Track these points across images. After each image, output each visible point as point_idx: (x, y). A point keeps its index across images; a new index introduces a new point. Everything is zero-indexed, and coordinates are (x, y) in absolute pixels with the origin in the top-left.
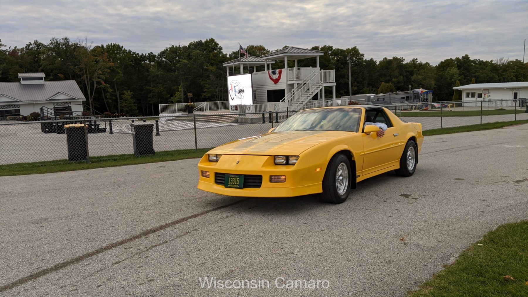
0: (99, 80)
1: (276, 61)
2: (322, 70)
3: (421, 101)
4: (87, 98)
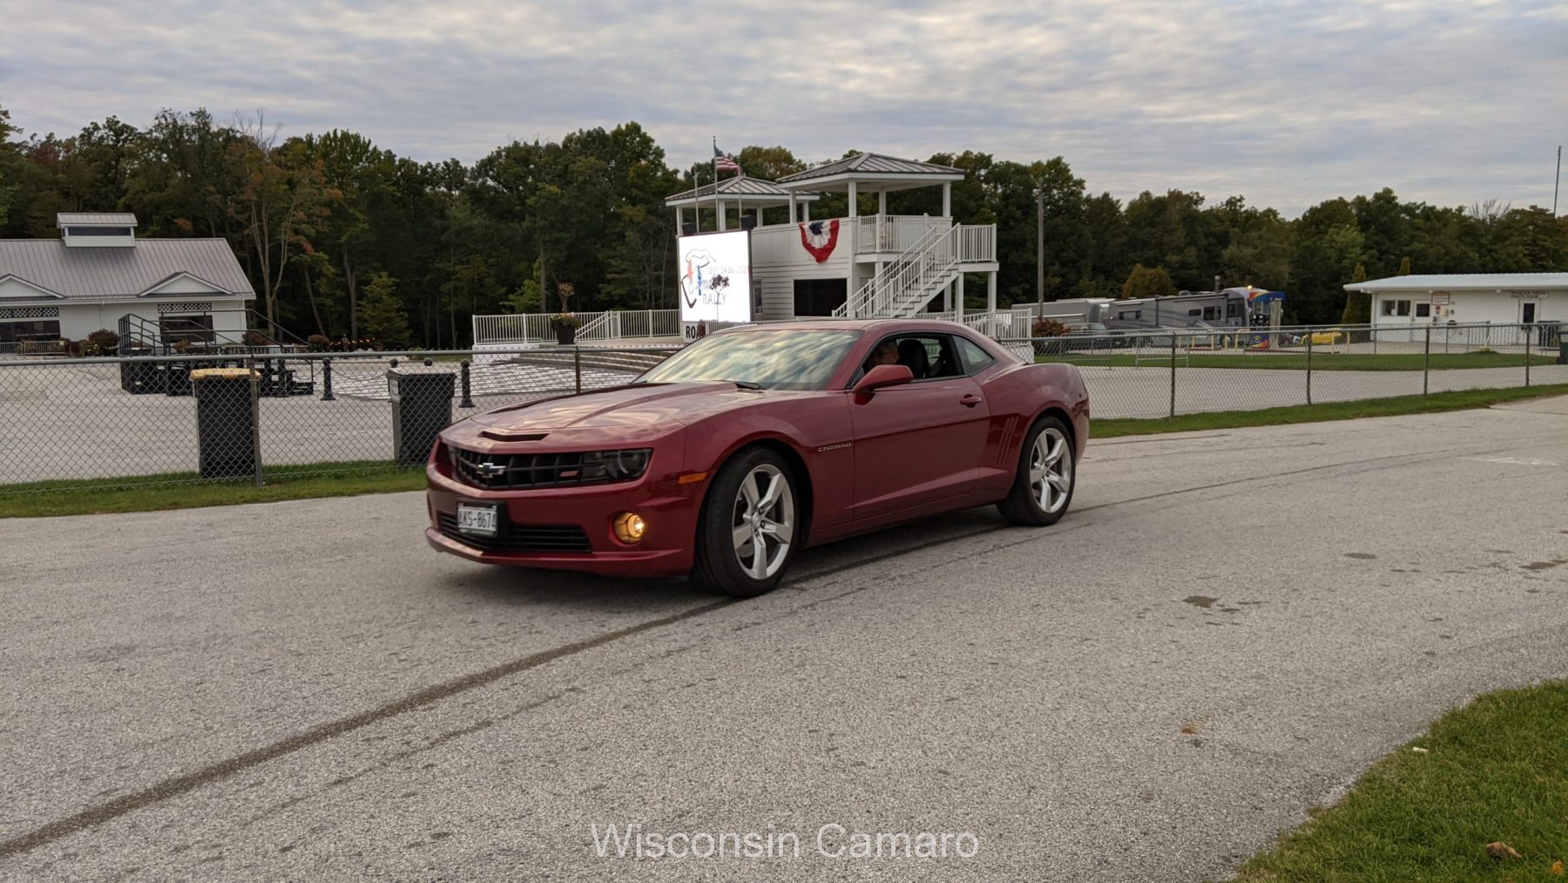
0: (300, 237)
1: (823, 194)
2: (958, 224)
3: (1248, 320)
4: (260, 293)
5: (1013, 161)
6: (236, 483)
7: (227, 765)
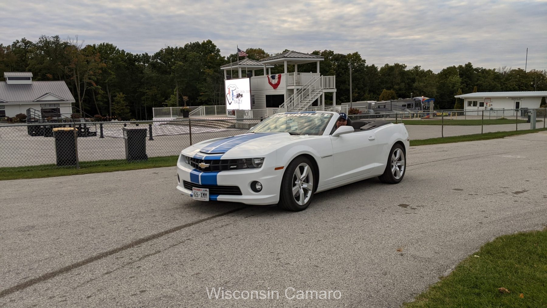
0: (90, 80)
1: (275, 65)
2: (322, 76)
3: (422, 109)
4: (77, 100)
5: (340, 53)
6: (69, 168)
7: (68, 268)
